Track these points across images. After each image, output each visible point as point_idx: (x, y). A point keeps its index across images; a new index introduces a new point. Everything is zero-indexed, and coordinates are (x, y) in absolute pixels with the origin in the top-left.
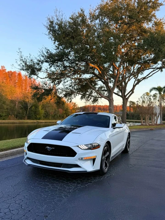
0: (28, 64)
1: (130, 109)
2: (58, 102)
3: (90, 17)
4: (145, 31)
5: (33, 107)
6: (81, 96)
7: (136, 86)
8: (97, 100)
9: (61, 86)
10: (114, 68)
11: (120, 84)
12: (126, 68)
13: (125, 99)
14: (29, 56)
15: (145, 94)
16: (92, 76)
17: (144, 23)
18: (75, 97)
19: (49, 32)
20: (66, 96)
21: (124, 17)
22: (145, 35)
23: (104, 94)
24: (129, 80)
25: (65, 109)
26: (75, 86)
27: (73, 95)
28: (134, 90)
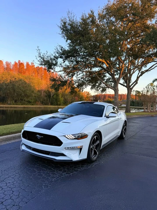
0: (45, 59)
1: (136, 97)
2: (72, 92)
3: (99, 17)
4: (148, 27)
5: (55, 96)
6: (91, 86)
7: (140, 77)
8: (106, 90)
9: (74, 78)
10: (120, 62)
11: (125, 76)
12: (130, 62)
13: (129, 89)
14: (46, 53)
15: (150, 85)
16: (100, 69)
17: (147, 20)
18: (86, 87)
19: (62, 32)
20: (78, 86)
21: (129, 15)
22: (148, 31)
23: (112, 84)
24: (133, 73)
25: (81, 97)
26: (86, 78)
27: (84, 86)
28: (138, 81)
